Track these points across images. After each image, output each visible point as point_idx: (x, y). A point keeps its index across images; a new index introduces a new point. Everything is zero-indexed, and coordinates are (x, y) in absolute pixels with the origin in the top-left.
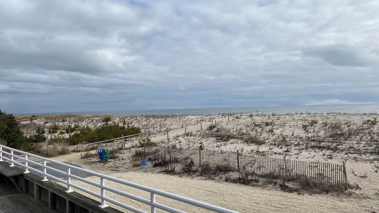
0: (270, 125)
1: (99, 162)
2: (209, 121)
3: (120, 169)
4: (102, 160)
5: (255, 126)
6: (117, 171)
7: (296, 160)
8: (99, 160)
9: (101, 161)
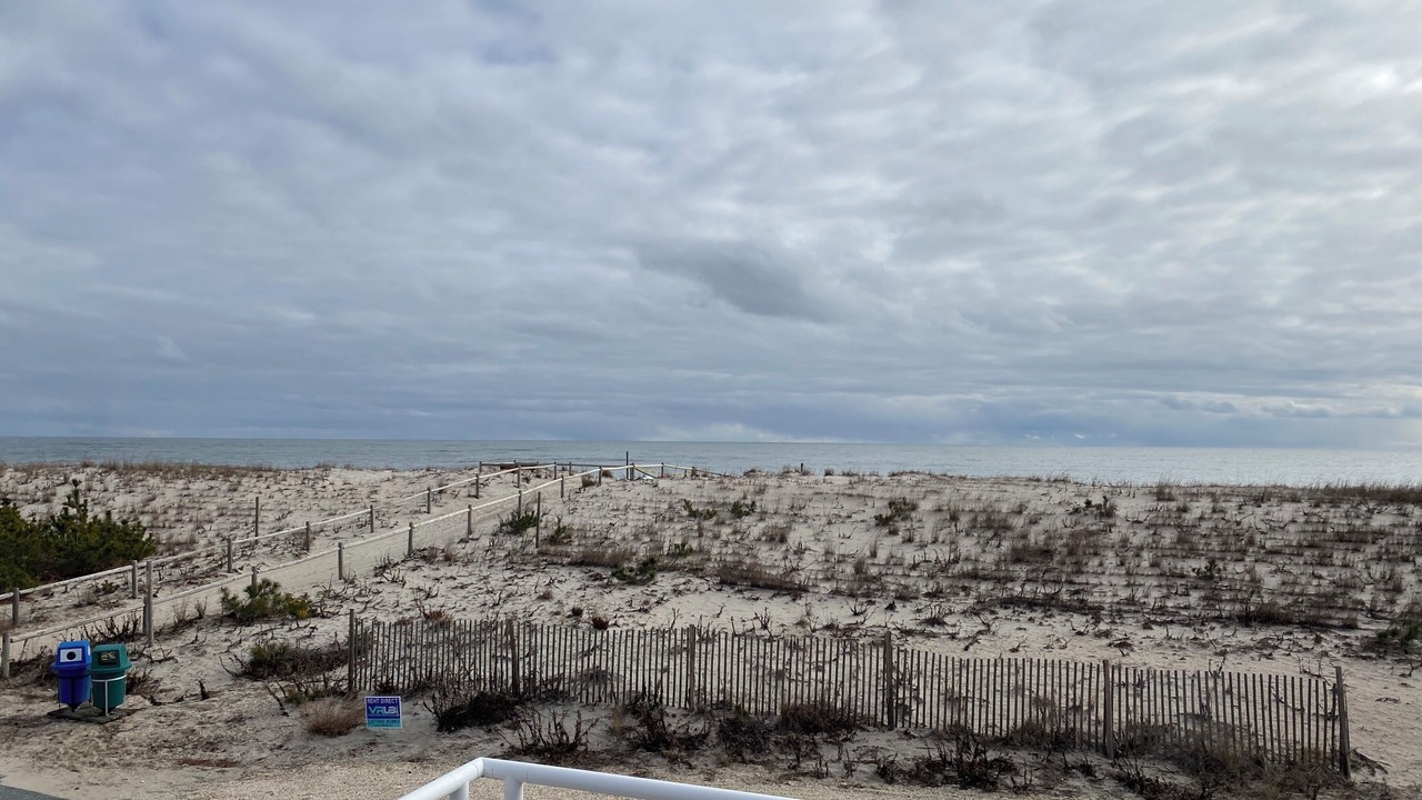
0: (747, 514)
1: (56, 716)
2: (469, 496)
3: (236, 756)
4: (73, 706)
5: (690, 516)
6: (225, 764)
7: (1013, 656)
8: (53, 707)
9: (69, 713)
